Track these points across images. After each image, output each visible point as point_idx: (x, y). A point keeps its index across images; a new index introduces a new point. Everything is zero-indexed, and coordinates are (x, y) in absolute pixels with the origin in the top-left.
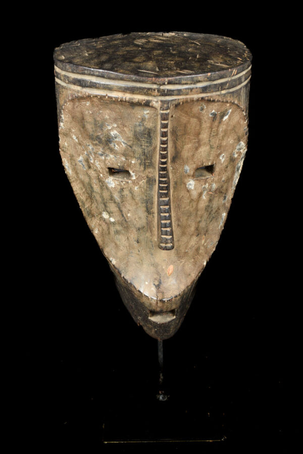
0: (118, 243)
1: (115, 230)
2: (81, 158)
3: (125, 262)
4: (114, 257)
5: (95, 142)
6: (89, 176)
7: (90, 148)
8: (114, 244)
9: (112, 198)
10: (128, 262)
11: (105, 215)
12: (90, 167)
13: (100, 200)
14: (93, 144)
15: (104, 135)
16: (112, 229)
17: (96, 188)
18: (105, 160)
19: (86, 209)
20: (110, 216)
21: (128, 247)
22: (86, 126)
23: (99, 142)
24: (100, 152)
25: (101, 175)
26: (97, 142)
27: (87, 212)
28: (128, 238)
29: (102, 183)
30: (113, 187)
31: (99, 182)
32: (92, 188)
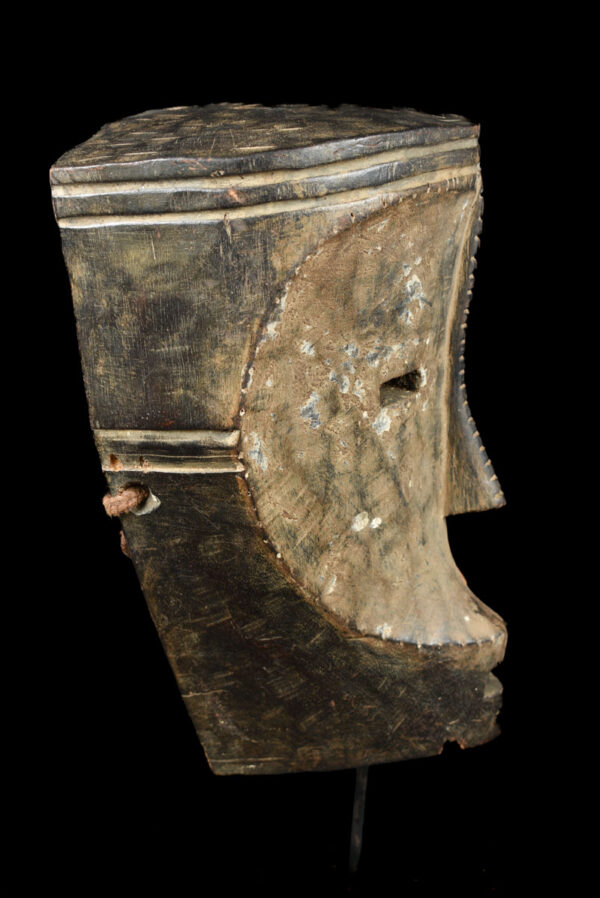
0: (388, 574)
1: (381, 546)
2: (313, 399)
3: (412, 607)
4: (384, 619)
5: (365, 331)
6: (327, 439)
7: (349, 354)
8: (379, 587)
9: (382, 465)
10: (416, 605)
11: (360, 524)
12: (335, 411)
13: (351, 487)
14: (361, 338)
15: (393, 296)
16: (376, 547)
17: (342, 461)
18: (381, 365)
19: (301, 545)
20: (371, 517)
21: (410, 570)
22: (355, 296)
23: (377, 324)
24: (372, 352)
25: (365, 414)
26: (372, 326)
27: (305, 551)
28: (408, 546)
29: (363, 437)
30: (388, 429)
31: (356, 436)
32: (330, 467)
